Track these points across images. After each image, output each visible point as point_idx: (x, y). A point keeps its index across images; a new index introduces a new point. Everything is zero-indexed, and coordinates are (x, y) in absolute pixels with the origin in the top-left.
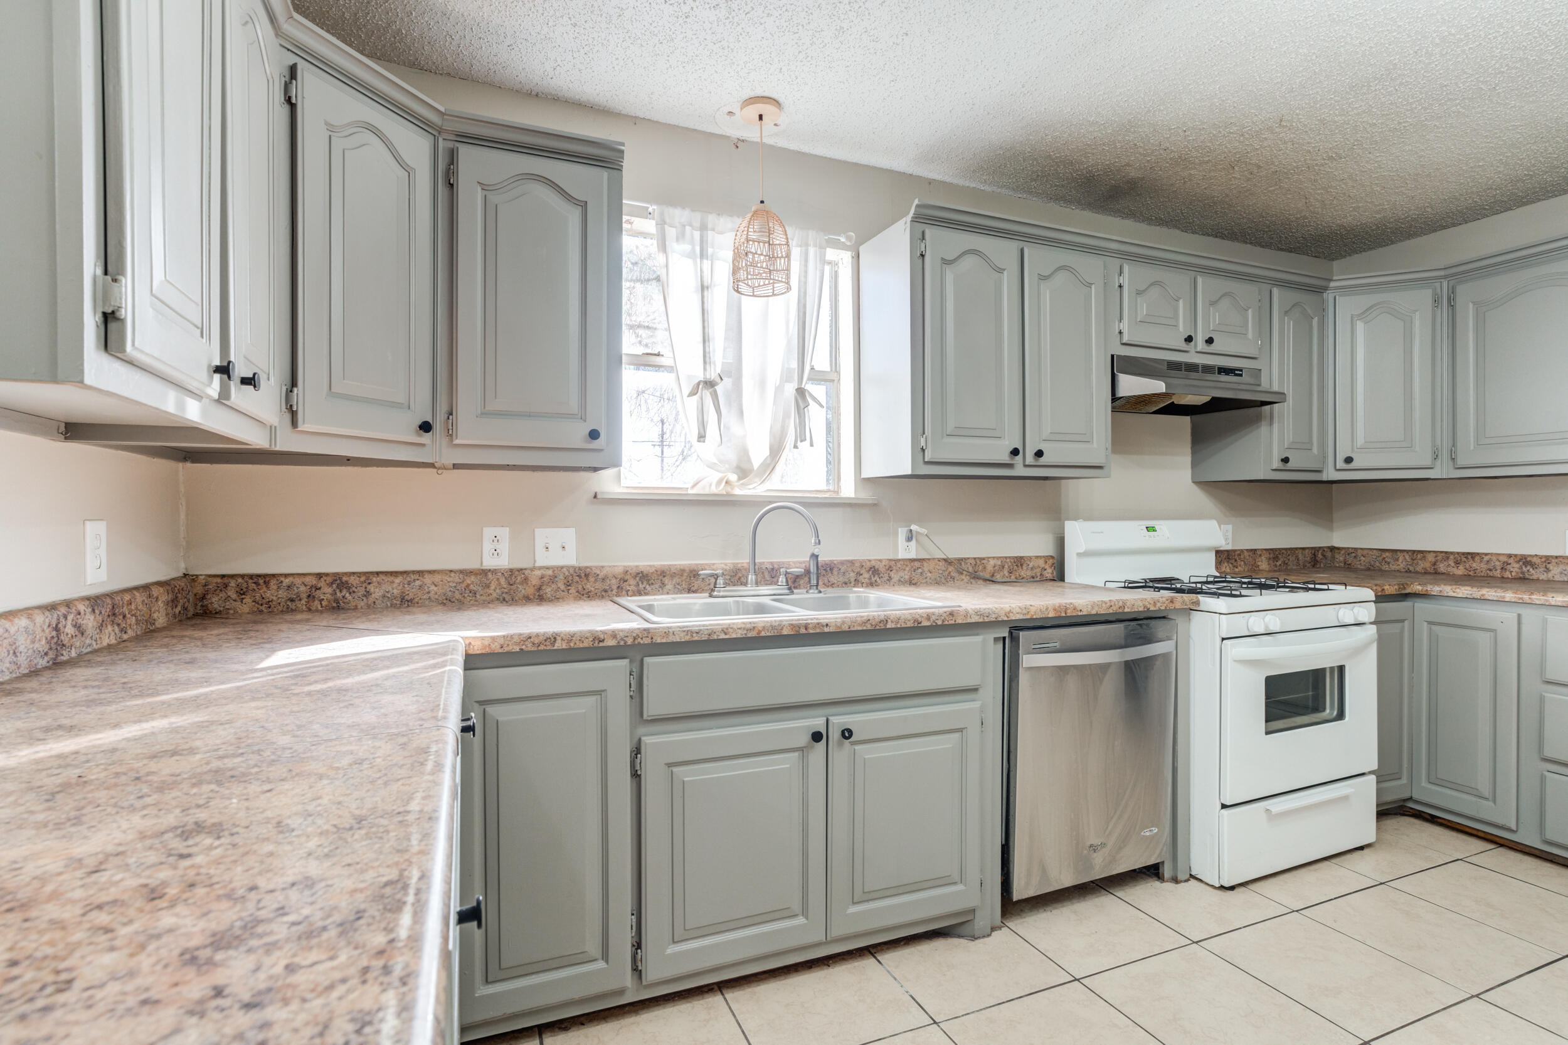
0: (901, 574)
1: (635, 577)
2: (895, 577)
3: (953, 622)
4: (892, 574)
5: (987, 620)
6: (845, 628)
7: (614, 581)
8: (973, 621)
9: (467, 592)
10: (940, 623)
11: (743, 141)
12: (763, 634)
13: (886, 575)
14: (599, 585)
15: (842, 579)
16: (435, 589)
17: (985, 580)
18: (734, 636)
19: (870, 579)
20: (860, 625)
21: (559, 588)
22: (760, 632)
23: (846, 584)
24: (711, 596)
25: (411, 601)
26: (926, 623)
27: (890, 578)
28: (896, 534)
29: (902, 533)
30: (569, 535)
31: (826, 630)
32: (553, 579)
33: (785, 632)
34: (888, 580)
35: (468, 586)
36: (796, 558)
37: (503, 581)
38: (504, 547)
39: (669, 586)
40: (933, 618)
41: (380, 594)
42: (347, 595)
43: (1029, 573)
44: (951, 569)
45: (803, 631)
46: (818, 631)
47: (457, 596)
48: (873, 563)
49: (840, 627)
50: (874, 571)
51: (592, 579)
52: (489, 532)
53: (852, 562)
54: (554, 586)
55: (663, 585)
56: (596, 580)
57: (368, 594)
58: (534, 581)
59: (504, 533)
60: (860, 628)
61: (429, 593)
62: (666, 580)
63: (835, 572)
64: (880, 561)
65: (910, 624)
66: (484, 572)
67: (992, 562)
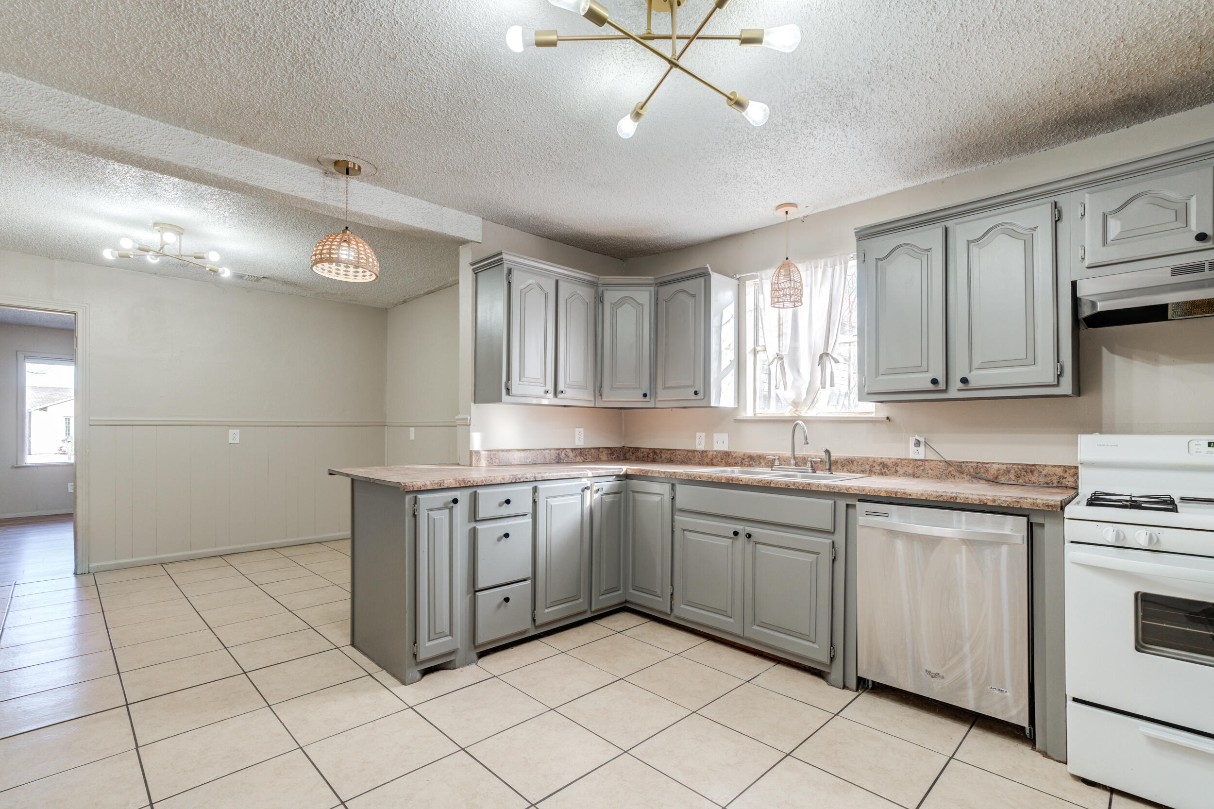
0: (905, 469)
1: (748, 458)
2: (901, 471)
4: (898, 468)
7: (739, 459)
8: (823, 490)
13: (893, 469)
14: (733, 460)
15: (860, 468)
17: (988, 481)
19: (881, 470)
23: (863, 472)
24: (772, 470)
25: (672, 461)
27: (896, 471)
28: (908, 442)
29: (912, 441)
30: (725, 437)
32: (716, 457)
33: (723, 481)
34: (895, 472)
35: (689, 456)
37: (699, 455)
38: (703, 441)
39: (763, 464)
43: (1042, 479)
44: (950, 469)
45: (730, 482)
47: (686, 460)
48: (883, 460)
50: (884, 465)
52: (698, 434)
53: (868, 458)
54: (717, 459)
56: (732, 458)
57: (661, 457)
58: (710, 456)
59: (703, 435)
63: (855, 463)
64: (889, 459)
66: (694, 451)
67: (995, 466)
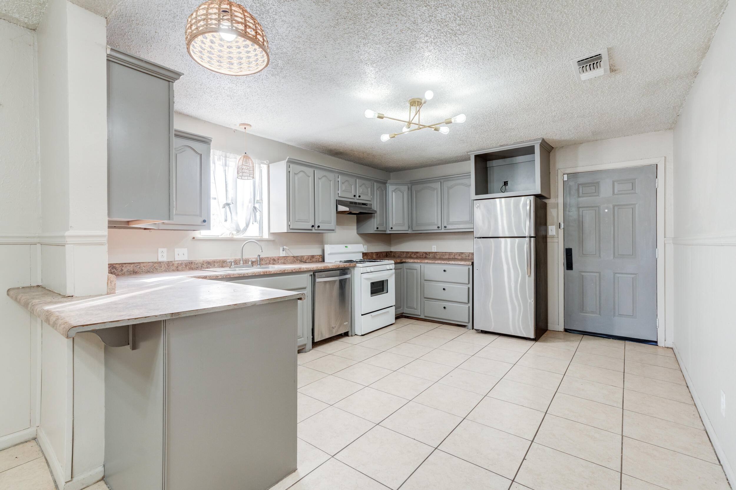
1: (206, 263)
2: (280, 262)
3: (300, 271)
5: (308, 270)
6: (275, 273)
7: (200, 264)
8: (305, 270)
9: (155, 269)
10: (297, 271)
11: (236, 130)
12: (256, 274)
13: (277, 261)
14: (195, 266)
15: (265, 263)
16: (144, 268)
17: (304, 262)
18: (249, 275)
19: (273, 262)
20: (279, 272)
21: (183, 267)
22: (255, 274)
24: (230, 268)
25: (136, 272)
26: (294, 271)
28: (280, 249)
30: (185, 251)
31: (271, 273)
32: (181, 264)
34: (278, 263)
35: (155, 267)
36: (253, 256)
37: (166, 265)
38: (165, 254)
39: (216, 266)
40: (296, 270)
41: (126, 270)
42: (115, 271)
43: (315, 260)
44: (295, 259)
46: (269, 273)
47: (151, 270)
48: (274, 258)
49: (274, 272)
50: (274, 260)
51: (193, 264)
52: (160, 250)
53: (268, 258)
55: (215, 265)
56: (194, 264)
57: (122, 270)
58: (176, 265)
59: (165, 250)
60: (279, 273)
61: (142, 269)
62: (215, 264)
63: (264, 260)
64: (276, 257)
65: (290, 271)
66: (160, 263)
67: (306, 257)
